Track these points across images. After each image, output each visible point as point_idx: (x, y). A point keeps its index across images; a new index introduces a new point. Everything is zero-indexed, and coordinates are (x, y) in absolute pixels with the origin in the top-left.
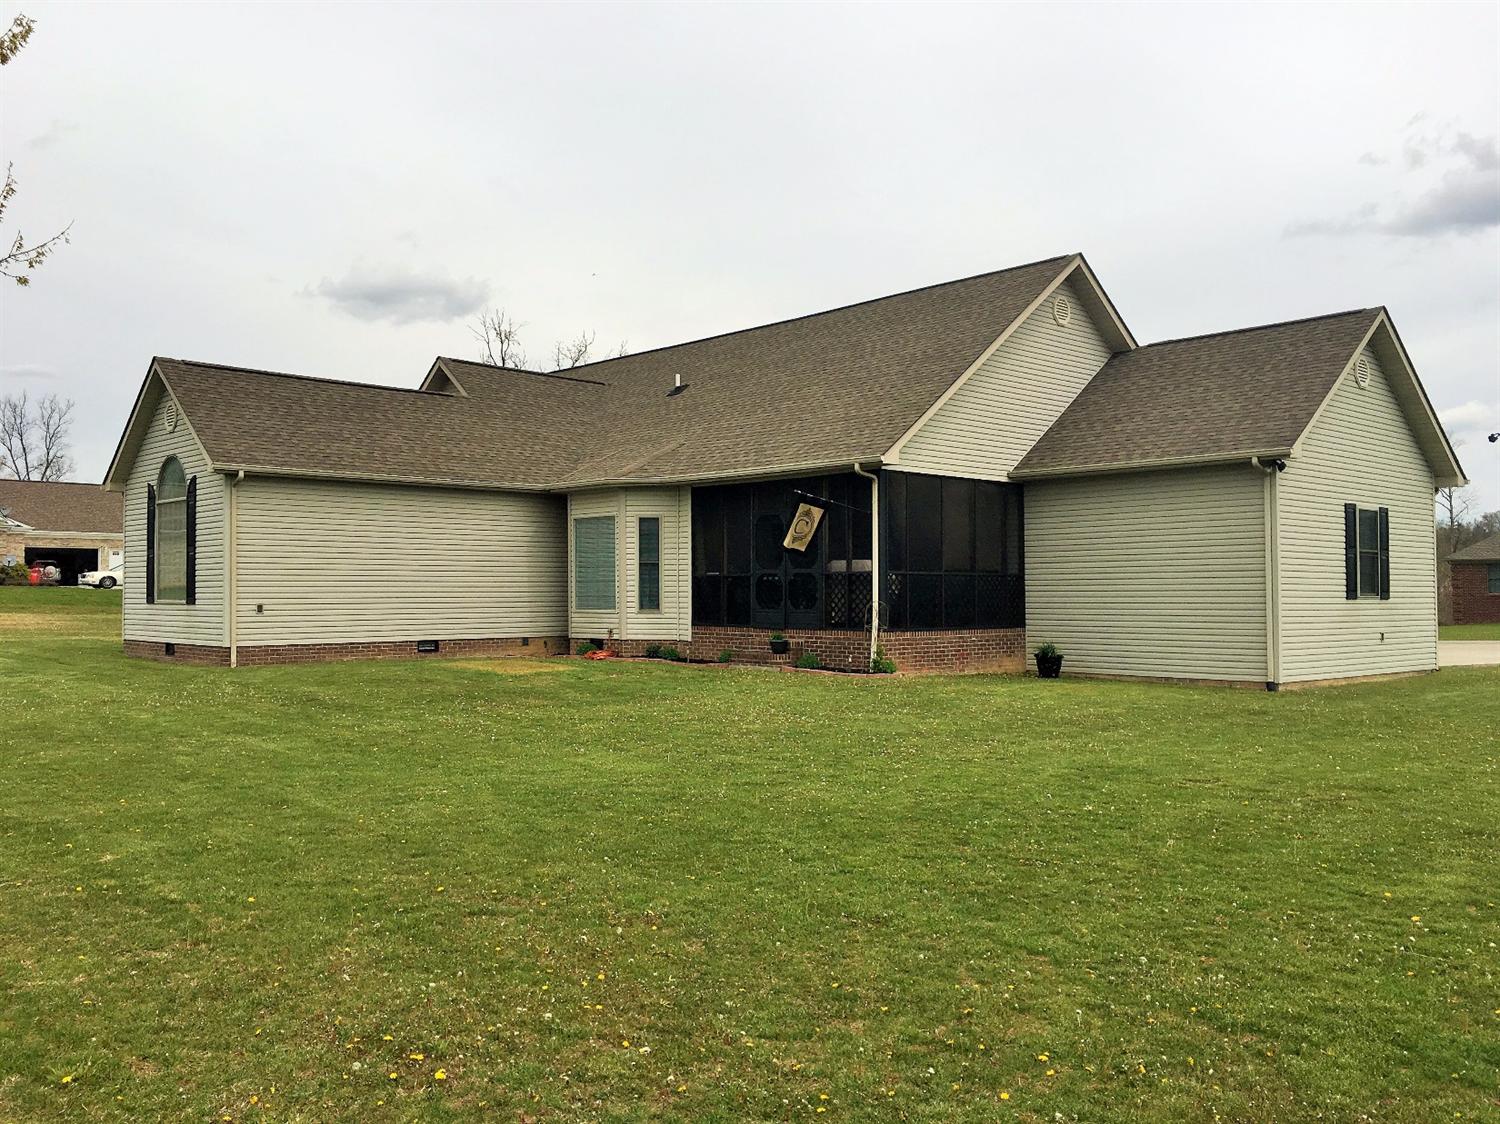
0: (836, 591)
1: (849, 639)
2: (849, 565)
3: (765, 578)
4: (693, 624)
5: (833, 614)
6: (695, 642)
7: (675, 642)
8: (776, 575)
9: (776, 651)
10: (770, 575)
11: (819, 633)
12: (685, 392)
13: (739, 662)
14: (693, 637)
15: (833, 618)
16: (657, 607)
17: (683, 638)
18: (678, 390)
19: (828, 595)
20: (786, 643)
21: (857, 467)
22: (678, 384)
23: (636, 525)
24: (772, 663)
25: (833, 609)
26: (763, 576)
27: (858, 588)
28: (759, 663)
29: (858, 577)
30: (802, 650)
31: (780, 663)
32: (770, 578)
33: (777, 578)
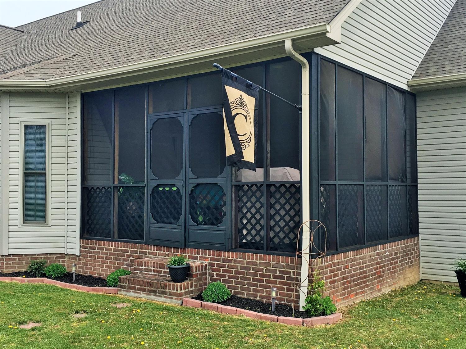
0: (249, 205)
1: (269, 265)
2: (267, 174)
3: (161, 189)
4: (82, 237)
5: (245, 232)
6: (83, 256)
7: (62, 256)
8: (174, 185)
9: (175, 279)
10: (166, 185)
11: (226, 255)
12: (86, 26)
13: (130, 288)
14: (81, 251)
15: (245, 237)
16: (44, 219)
17: (70, 252)
18: (80, 25)
19: (239, 210)
20: (188, 268)
21: (288, 45)
22: (79, 20)
23: (20, 132)
24: (170, 294)
25: (245, 227)
26: (159, 186)
27: (278, 201)
28: (155, 292)
29: (278, 189)
30: (206, 274)
31: (181, 295)
32: (167, 189)
33: (174, 189)
